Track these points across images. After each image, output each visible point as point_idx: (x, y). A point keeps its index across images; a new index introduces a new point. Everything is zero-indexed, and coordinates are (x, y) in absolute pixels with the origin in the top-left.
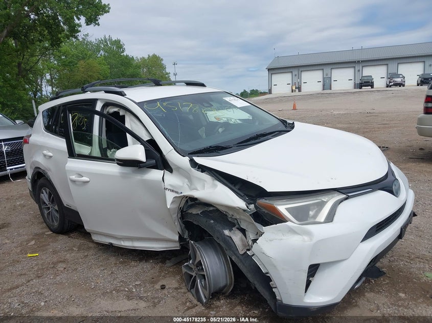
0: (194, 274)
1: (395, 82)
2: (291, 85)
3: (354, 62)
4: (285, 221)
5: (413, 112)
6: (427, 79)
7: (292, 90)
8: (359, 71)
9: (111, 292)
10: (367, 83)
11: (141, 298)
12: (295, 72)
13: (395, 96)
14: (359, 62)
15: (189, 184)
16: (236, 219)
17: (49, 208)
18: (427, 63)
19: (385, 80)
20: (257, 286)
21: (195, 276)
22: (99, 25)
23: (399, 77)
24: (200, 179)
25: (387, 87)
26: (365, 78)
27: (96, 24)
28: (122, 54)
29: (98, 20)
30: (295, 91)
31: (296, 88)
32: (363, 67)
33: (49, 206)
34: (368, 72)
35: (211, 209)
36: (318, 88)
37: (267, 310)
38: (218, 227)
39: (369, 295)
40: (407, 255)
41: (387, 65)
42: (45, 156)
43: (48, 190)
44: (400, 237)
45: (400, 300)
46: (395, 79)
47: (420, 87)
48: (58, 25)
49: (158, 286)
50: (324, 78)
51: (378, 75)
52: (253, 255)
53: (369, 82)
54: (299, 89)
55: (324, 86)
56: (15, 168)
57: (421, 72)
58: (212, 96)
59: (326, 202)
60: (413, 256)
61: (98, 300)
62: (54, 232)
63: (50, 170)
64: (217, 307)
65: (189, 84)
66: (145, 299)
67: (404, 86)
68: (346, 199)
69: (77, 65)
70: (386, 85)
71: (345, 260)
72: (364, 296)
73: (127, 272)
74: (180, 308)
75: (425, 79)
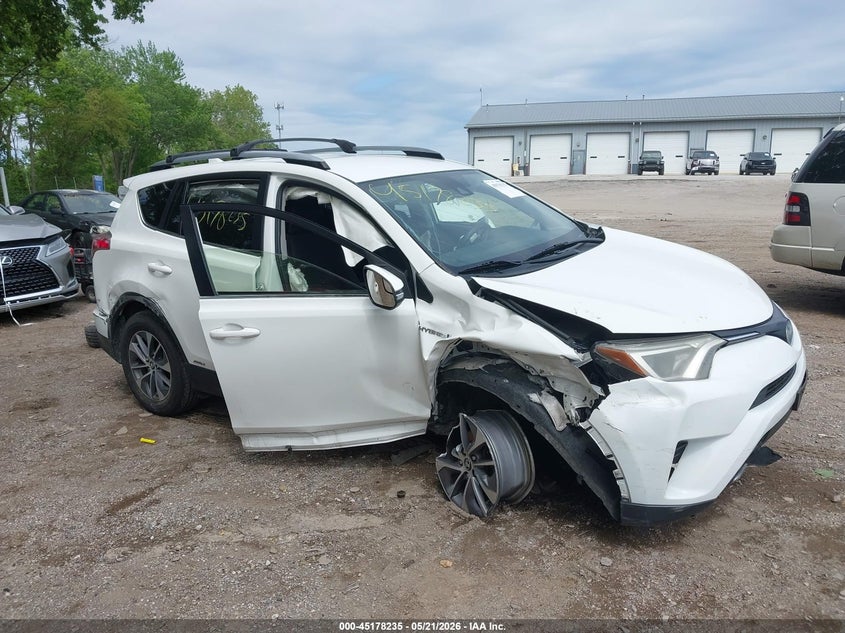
0: (462, 470)
1: (701, 166)
2: (510, 162)
3: (629, 124)
4: (643, 376)
5: (740, 221)
6: (759, 163)
7: (513, 172)
8: (637, 141)
9: (313, 504)
10: (651, 165)
11: (370, 512)
12: (520, 137)
13: (703, 192)
14: (637, 123)
15: (464, 322)
16: (545, 378)
17: (145, 370)
18: (760, 134)
19: (682, 161)
20: (586, 479)
21: (466, 473)
22: (141, 20)
23: (709, 157)
24: (486, 312)
25: (687, 174)
26: (649, 155)
27: (137, 18)
28: (176, 82)
29: (141, 11)
30: (518, 174)
31: (520, 168)
32: (645, 133)
33: (147, 365)
34: (654, 143)
35: (500, 361)
36: (560, 170)
37: (588, 523)
38: (518, 389)
39: (737, 500)
40: (782, 446)
41: (688, 132)
42: (152, 271)
43: (149, 336)
44: (795, 407)
45: (787, 506)
46: (703, 161)
47: (745, 177)
48: (58, 17)
49: (392, 493)
50: (572, 152)
51: (671, 149)
52: (590, 428)
53: (655, 163)
54: (526, 169)
55: (572, 166)
56: (21, 300)
57: (747, 150)
58: (465, 176)
59: (698, 349)
60: (792, 448)
61: (296, 516)
62: (155, 413)
63: (163, 297)
64: (505, 521)
65: (411, 153)
66: (379, 513)
67: (716, 173)
68: (724, 346)
69: (84, 99)
70: (684, 171)
71: (727, 435)
72: (732, 502)
73: (328, 474)
74: (444, 524)
75: (754, 162)
